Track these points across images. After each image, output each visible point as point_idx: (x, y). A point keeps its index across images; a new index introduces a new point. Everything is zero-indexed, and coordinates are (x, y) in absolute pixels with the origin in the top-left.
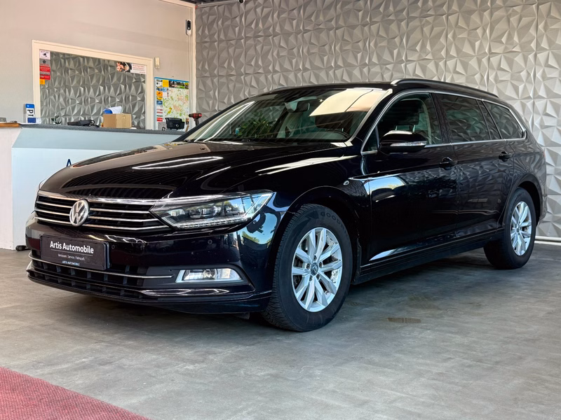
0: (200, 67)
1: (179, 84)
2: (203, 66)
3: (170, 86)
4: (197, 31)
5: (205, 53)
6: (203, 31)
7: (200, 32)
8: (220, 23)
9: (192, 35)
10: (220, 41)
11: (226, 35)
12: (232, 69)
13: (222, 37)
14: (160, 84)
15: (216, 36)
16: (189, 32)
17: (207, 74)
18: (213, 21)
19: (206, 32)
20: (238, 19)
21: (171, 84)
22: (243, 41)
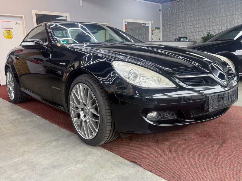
0: (163, 23)
1: (157, 28)
3: (155, 29)
4: (162, 12)
5: (165, 18)
6: (164, 12)
8: (170, 8)
11: (172, 12)
12: (174, 22)
13: (171, 13)
14: (153, 29)
15: (168, 13)
16: (160, 12)
17: (166, 24)
18: (167, 9)
19: (165, 12)
20: (176, 7)
21: (156, 28)
22: (178, 13)
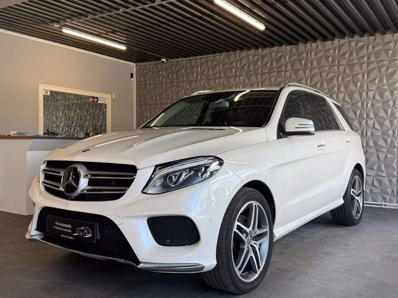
0: (138, 99)
2: (140, 99)
4: (137, 79)
5: (141, 91)
6: (140, 79)
7: (138, 80)
8: (150, 74)
9: (133, 81)
10: (150, 85)
11: (154, 81)
12: (158, 101)
13: (152, 82)
15: (148, 82)
16: (132, 79)
17: (143, 103)
18: (146, 73)
19: (142, 79)
20: (161, 72)
22: (164, 85)
